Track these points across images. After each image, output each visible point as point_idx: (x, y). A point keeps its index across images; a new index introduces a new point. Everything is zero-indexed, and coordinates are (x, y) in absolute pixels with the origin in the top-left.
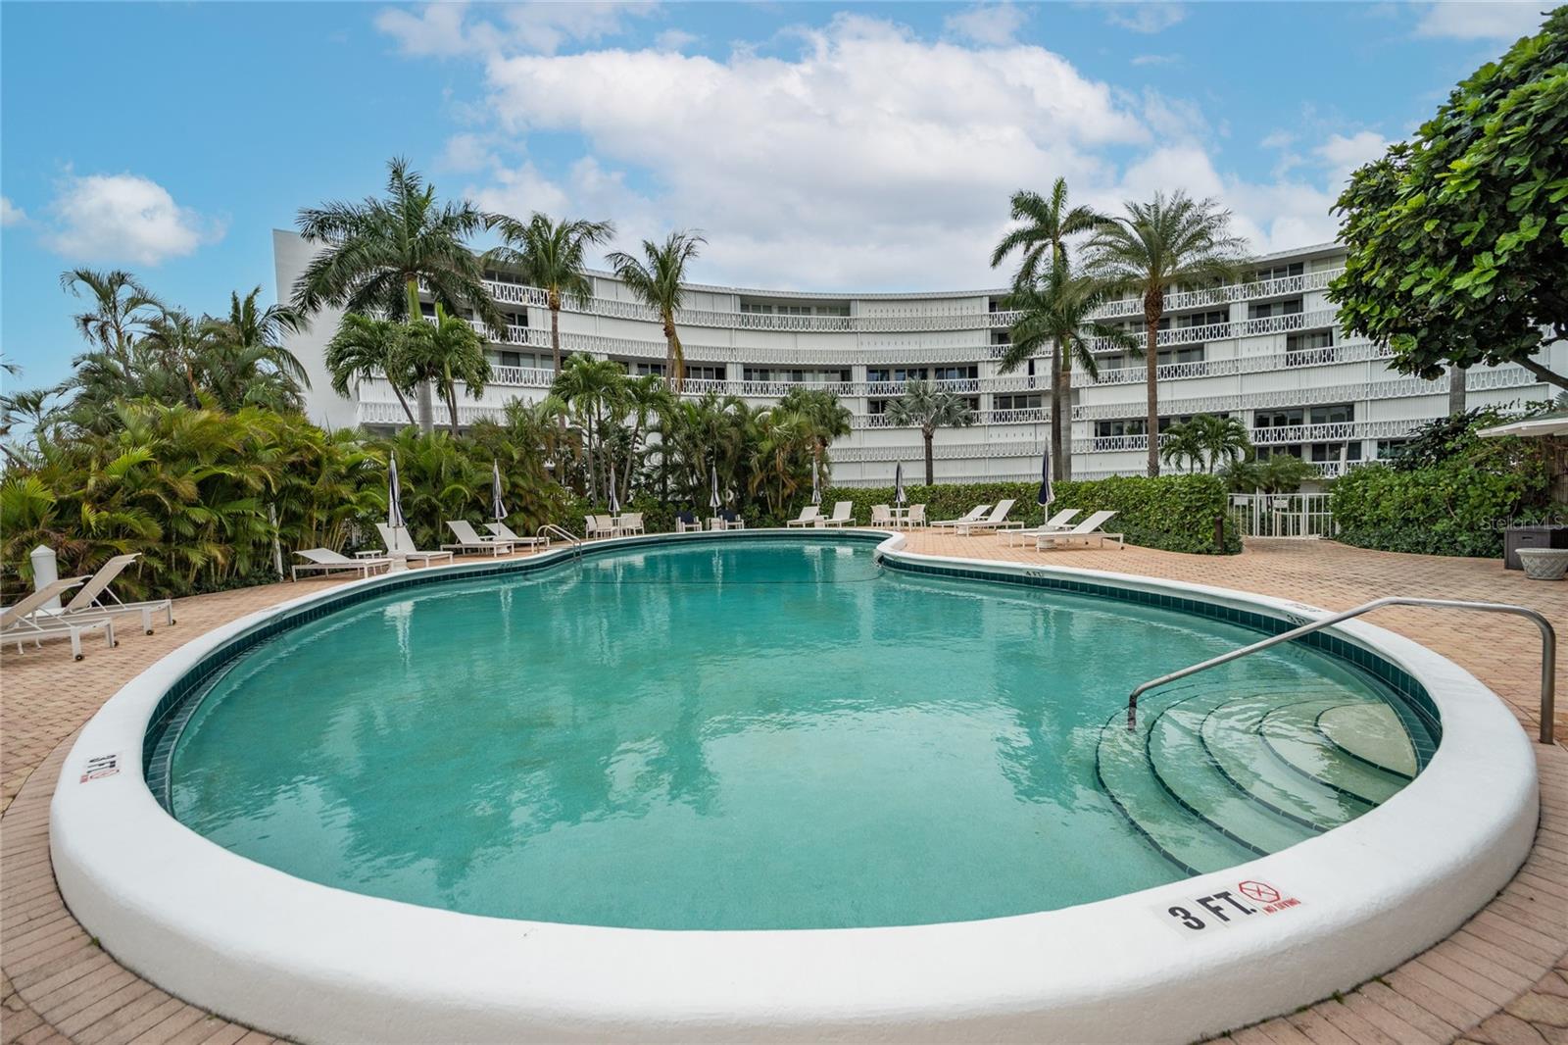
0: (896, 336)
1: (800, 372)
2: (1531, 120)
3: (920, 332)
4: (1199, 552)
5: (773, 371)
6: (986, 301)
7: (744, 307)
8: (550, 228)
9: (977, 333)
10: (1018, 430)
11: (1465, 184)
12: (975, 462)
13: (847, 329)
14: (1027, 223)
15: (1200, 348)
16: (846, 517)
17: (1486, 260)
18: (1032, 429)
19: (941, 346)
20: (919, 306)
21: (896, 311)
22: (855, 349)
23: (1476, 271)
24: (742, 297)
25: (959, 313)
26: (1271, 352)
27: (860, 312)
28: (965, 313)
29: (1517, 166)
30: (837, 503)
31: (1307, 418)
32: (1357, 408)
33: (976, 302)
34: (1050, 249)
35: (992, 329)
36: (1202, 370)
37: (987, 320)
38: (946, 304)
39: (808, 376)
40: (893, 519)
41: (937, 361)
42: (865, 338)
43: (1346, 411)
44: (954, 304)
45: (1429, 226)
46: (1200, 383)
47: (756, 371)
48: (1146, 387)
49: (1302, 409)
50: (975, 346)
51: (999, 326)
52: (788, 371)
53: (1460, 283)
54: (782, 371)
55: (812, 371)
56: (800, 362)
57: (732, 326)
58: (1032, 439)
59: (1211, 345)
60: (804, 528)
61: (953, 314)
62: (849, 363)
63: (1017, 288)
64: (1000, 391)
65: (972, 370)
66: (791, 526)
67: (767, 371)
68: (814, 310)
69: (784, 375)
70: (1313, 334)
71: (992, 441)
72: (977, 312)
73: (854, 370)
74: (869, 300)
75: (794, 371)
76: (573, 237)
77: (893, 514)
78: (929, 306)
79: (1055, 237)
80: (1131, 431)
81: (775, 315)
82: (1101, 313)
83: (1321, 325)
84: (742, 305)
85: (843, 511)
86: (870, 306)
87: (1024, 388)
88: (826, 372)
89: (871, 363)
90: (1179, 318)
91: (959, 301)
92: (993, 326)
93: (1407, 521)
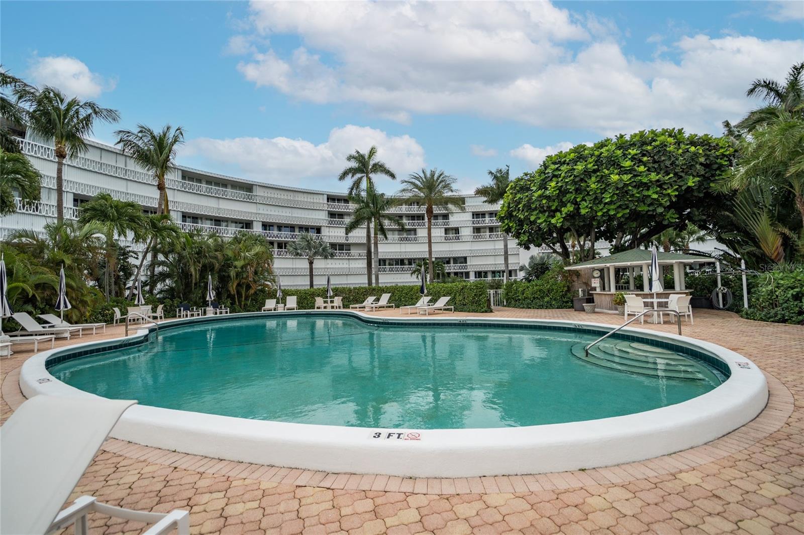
0: (279, 208)
1: (219, 221)
2: (573, 176)
3: (292, 207)
4: (482, 312)
5: (201, 219)
6: (325, 197)
7: (184, 178)
8: (62, 101)
9: (321, 212)
10: (341, 261)
11: (554, 191)
12: (320, 277)
13: (250, 201)
14: (354, 164)
15: (415, 230)
16: (295, 305)
17: (558, 214)
18: (347, 261)
19: (303, 216)
20: (292, 194)
21: (282, 195)
22: (255, 211)
23: (557, 218)
24: (183, 171)
25: (312, 201)
26: (439, 235)
27: (258, 192)
28: (315, 201)
29: (570, 189)
30: (287, 297)
31: (452, 261)
32: (468, 259)
33: (321, 197)
34: (365, 179)
35: (328, 211)
36: (416, 239)
37: (326, 206)
38: (305, 195)
39: (224, 224)
40: (325, 305)
41: (301, 223)
42: (261, 207)
43: (465, 260)
44: (309, 196)
45: (544, 201)
46: (415, 245)
47: (189, 217)
48: (427, 244)
49: (449, 258)
50: (319, 218)
51: (332, 209)
52: (211, 220)
53: (553, 221)
54: (207, 219)
55: (227, 221)
56: (221, 215)
57: (175, 188)
58: (347, 266)
59: (419, 230)
60: (273, 311)
61: (309, 200)
62: (252, 219)
63: (351, 193)
64: (332, 241)
65: (318, 230)
66: (264, 311)
67: (197, 218)
68: (229, 186)
69: (209, 222)
70: (452, 229)
71: (328, 266)
72: (321, 201)
73: (255, 223)
74: (264, 186)
75: (215, 220)
76: (83, 113)
77: (325, 302)
78: (296, 194)
79: (367, 173)
80: (390, 264)
81: (204, 185)
82: (392, 210)
83: (455, 226)
84: (182, 176)
85: (292, 302)
86: (264, 189)
87: (343, 241)
88: (236, 223)
89: (265, 220)
90: (406, 216)
91: (315, 195)
92: (329, 209)
93: (534, 298)
